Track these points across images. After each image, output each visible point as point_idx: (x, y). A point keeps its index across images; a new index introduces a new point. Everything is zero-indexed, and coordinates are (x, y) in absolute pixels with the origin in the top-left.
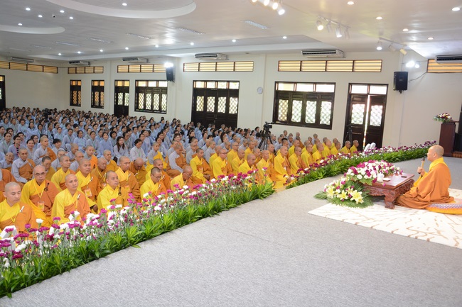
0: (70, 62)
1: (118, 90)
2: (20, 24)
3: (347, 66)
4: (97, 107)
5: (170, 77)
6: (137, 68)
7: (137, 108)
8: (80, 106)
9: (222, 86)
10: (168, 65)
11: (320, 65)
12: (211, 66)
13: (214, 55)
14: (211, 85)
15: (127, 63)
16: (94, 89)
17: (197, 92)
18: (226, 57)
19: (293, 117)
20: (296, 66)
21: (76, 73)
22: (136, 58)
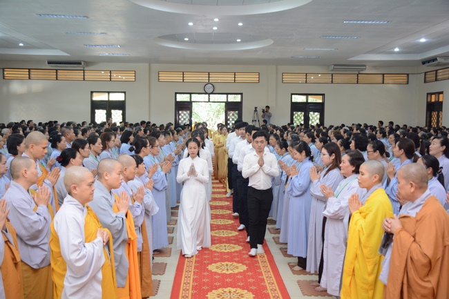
21: (436, 80)
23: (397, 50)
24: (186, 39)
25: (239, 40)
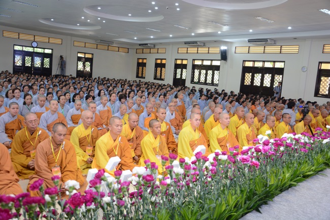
0: (140, 45)
1: (177, 66)
2: (130, 15)
4: (158, 79)
5: (224, 56)
6: (194, 50)
7: (192, 81)
8: (144, 78)
9: (269, 65)
10: (223, 48)
12: (260, 49)
13: (265, 40)
14: (259, 65)
15: (186, 46)
16: (157, 65)
17: (246, 70)
18: (274, 42)
21: (143, 53)
22: (196, 42)
23: (135, 38)
24: (52, 20)
25: (78, 25)
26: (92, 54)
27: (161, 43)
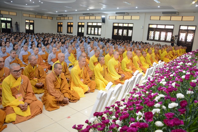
0: (59, 15)
1: (79, 26)
3: (179, 18)
4: (69, 33)
5: (103, 21)
6: (88, 18)
7: (87, 34)
8: (62, 32)
9: (126, 25)
10: (103, 16)
11: (168, 18)
12: (121, 17)
13: (124, 13)
14: (121, 25)
15: (84, 15)
16: (68, 26)
17: (114, 27)
18: (128, 14)
19: (155, 38)
20: (158, 18)
21: (60, 19)
22: (89, 14)
23: (57, 12)
24: (12, 2)
25: (26, 5)
26: (34, 21)
27: (70, 14)
